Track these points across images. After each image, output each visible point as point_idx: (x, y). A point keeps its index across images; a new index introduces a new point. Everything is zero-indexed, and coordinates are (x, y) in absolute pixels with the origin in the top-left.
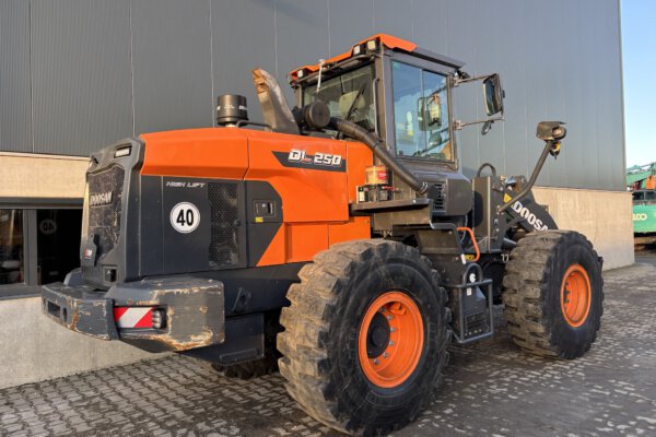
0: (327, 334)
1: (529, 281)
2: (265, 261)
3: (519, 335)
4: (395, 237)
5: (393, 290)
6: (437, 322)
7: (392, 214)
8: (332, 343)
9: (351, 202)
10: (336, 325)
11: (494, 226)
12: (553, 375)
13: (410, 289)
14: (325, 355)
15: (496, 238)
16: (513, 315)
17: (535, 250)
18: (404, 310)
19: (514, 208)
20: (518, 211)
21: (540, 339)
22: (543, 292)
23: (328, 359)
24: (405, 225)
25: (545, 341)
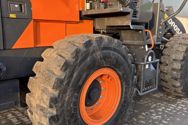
0: (56, 98)
1: (175, 60)
2: (18, 45)
3: (166, 86)
4: (107, 34)
5: (104, 67)
6: (129, 85)
7: (106, 19)
8: (60, 104)
9: (81, 9)
10: (63, 92)
11: (159, 30)
12: (183, 107)
13: (115, 66)
14: (55, 113)
15: (160, 36)
16: (164, 76)
17: (179, 44)
18: (110, 78)
19: (169, 21)
20: (170, 23)
21: (177, 89)
22: (182, 66)
23: (57, 115)
24: (114, 26)
25: (179, 90)
